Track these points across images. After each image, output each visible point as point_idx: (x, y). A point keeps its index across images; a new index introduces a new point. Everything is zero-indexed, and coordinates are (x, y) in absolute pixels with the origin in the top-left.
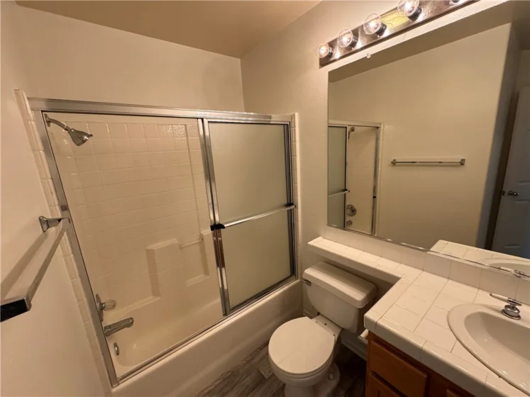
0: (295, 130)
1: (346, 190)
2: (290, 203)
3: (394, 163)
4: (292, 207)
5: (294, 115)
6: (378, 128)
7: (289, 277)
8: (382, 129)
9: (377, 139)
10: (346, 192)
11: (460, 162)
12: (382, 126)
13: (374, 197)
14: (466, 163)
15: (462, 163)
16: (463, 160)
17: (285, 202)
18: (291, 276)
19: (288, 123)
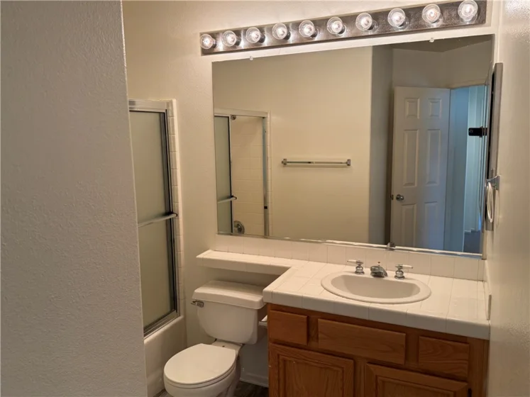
0: (173, 120)
1: (232, 197)
2: (169, 211)
3: (285, 163)
4: (173, 216)
5: (171, 102)
6: (264, 118)
7: (168, 314)
8: (268, 119)
9: (264, 132)
10: (232, 199)
11: (346, 163)
12: (269, 116)
13: (266, 208)
14: (352, 163)
15: (348, 163)
16: (349, 160)
17: (163, 210)
18: (171, 311)
19: (164, 111)
